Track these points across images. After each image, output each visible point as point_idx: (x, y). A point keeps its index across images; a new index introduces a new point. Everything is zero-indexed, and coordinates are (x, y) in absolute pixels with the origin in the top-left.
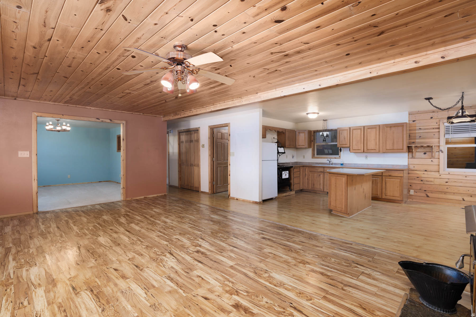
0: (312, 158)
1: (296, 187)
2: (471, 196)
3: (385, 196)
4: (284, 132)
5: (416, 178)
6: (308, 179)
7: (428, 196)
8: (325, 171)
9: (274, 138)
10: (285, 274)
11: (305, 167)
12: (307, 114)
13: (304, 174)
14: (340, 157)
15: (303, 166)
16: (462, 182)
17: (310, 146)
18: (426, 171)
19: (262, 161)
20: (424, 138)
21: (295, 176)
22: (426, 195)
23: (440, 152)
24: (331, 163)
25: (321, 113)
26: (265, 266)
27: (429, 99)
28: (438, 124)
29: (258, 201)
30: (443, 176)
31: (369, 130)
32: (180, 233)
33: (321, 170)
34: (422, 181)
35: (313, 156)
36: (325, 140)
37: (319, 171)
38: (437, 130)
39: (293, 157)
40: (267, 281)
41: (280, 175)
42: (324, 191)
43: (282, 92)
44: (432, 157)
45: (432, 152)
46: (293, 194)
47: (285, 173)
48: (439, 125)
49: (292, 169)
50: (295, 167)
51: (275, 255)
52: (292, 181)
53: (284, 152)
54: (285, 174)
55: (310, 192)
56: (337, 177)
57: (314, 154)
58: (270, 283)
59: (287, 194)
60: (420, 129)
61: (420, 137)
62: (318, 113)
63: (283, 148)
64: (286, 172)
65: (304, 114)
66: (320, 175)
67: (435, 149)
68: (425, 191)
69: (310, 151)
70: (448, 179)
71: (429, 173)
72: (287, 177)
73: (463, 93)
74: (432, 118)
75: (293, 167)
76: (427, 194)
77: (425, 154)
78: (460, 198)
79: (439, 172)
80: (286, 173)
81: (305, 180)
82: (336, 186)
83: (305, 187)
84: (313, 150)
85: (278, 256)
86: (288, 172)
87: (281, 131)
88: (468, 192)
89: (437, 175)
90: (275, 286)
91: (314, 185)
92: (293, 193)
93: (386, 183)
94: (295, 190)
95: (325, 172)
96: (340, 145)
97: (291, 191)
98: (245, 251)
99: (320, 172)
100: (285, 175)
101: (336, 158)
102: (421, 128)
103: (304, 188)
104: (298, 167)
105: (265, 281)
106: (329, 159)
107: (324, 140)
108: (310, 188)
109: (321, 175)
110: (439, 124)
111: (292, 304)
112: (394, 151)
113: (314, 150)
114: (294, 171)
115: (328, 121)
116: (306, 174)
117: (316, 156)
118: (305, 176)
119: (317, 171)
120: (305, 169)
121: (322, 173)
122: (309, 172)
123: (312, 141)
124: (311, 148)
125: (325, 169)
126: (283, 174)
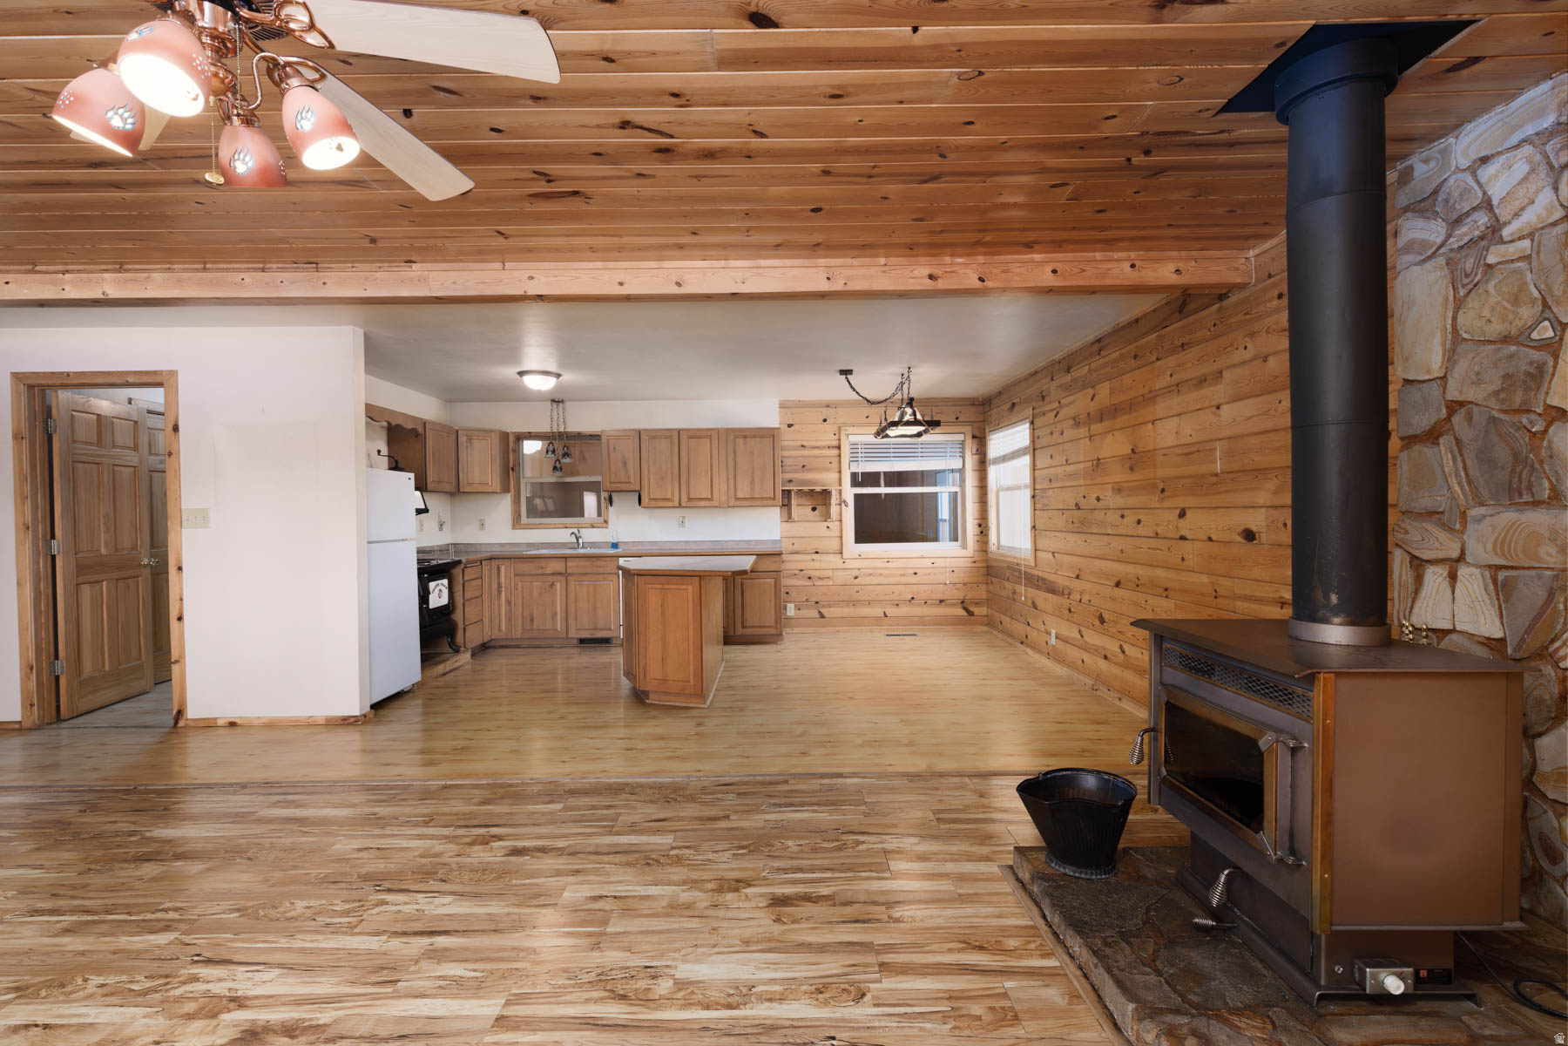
0: (515, 527)
1: (471, 636)
2: (897, 605)
3: (743, 627)
4: (421, 430)
5: (797, 572)
6: (509, 603)
7: (822, 616)
8: (569, 571)
9: (379, 452)
10: (716, 950)
11: (497, 562)
12: (521, 374)
13: (495, 585)
14: (606, 522)
15: (491, 559)
16: (881, 575)
17: (506, 489)
18: (817, 552)
19: (369, 543)
20: (810, 470)
21: (468, 595)
22: (819, 612)
23: (843, 505)
24: (580, 541)
25: (568, 377)
26: (629, 954)
27: (846, 373)
28: (836, 437)
29: (358, 714)
30: (849, 564)
31: (693, 442)
32: (17, 989)
33: (558, 566)
34: (810, 578)
35: (517, 523)
36: (558, 465)
37: (548, 571)
38: (835, 452)
39: (441, 526)
40: (687, 1005)
41: (424, 596)
42: (570, 636)
43: (531, 278)
44: (826, 516)
45: (827, 504)
46: (468, 663)
47: (438, 588)
48: (839, 440)
49: (457, 571)
50: (468, 562)
51: (620, 897)
52: (458, 616)
53: (423, 507)
54: (437, 591)
55: (518, 647)
56: (666, 586)
57: (520, 515)
58: (707, 1007)
59: (448, 666)
60: (802, 446)
61: (804, 466)
62: (558, 376)
63: (419, 493)
64: (437, 582)
65: (509, 372)
66: (552, 585)
67: (834, 500)
68: (817, 603)
69: (507, 501)
70: (859, 569)
71: (824, 557)
72: (444, 601)
73: (909, 368)
74: (825, 420)
75: (459, 562)
76: (822, 610)
77: (814, 509)
78: (878, 612)
79: (841, 553)
80: (440, 587)
81: (499, 606)
82: (663, 614)
83: (500, 630)
84: (516, 501)
85: (634, 897)
86: (445, 582)
87: (409, 426)
88: (892, 597)
89: (835, 560)
90: (730, 1007)
91: (532, 620)
92: (465, 658)
93: (742, 592)
94: (469, 645)
95: (570, 574)
96: (611, 483)
97: (457, 651)
98: (495, 931)
99: (553, 574)
100: (439, 595)
101: (593, 527)
102: (804, 443)
103: (496, 635)
104: (476, 561)
105: (684, 1007)
106: (575, 531)
107: (555, 468)
108: (518, 633)
109: (557, 585)
110: (840, 436)
111: (834, 1038)
112: (753, 501)
113: (519, 500)
114: (466, 578)
115: (568, 404)
116: (503, 585)
117: (524, 519)
118: (499, 592)
119: (540, 572)
120: (499, 569)
121: (559, 578)
122: (513, 576)
123: (512, 469)
124: (509, 495)
125: (570, 563)
126: (434, 590)
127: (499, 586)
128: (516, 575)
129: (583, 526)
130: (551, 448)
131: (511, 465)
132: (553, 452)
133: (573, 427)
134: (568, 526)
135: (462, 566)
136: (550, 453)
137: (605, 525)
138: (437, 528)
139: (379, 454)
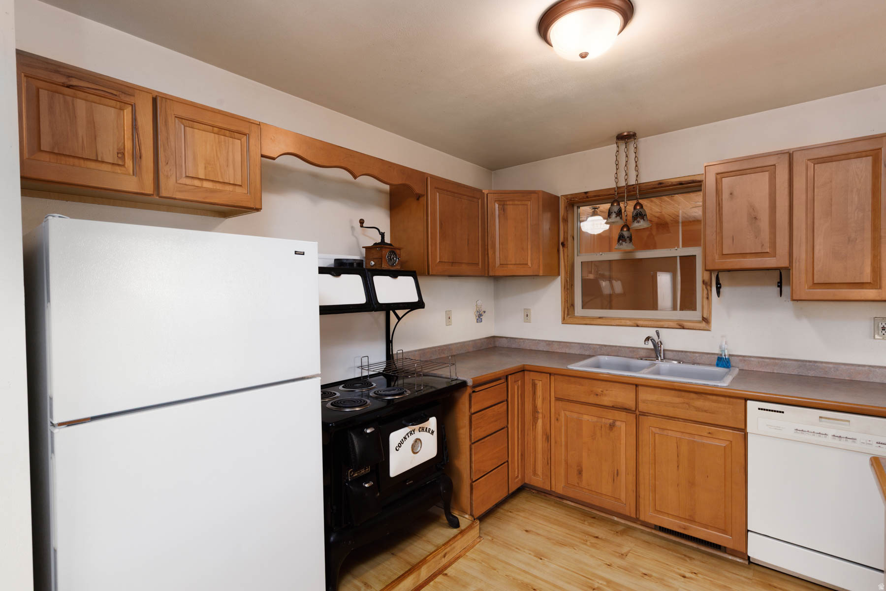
0: (564, 321)
1: (483, 492)
4: (418, 189)
6: (548, 438)
8: (642, 407)
9: (362, 222)
11: (533, 375)
13: (528, 410)
14: (706, 320)
17: (551, 272)
21: (478, 433)
24: (661, 350)
33: (625, 397)
35: (568, 314)
36: (626, 233)
37: (606, 400)
39: (480, 317)
42: (643, 516)
49: (459, 400)
52: (461, 469)
53: (415, 299)
54: (408, 444)
57: (573, 305)
63: (410, 279)
66: (612, 426)
69: (553, 292)
72: (426, 453)
80: (418, 436)
81: (535, 439)
84: (568, 288)
86: (432, 422)
91: (580, 472)
94: (478, 506)
95: (644, 414)
96: (723, 255)
99: (614, 408)
101: (683, 327)
104: (498, 377)
107: (621, 239)
108: (560, 481)
109: (621, 426)
113: (572, 285)
114: (475, 408)
115: (642, 142)
116: (540, 411)
117: (579, 311)
118: (535, 419)
119: (592, 399)
120: (534, 386)
121: (623, 415)
122: (553, 399)
123: (563, 244)
124: (559, 278)
125: (644, 395)
126: (400, 445)
127: (535, 411)
128: (558, 399)
129: (666, 324)
130: (616, 209)
131: (561, 240)
132: (619, 213)
133: (650, 175)
134: (640, 323)
135: (469, 390)
136: (614, 215)
137: (704, 325)
138: (474, 318)
139: (362, 226)
